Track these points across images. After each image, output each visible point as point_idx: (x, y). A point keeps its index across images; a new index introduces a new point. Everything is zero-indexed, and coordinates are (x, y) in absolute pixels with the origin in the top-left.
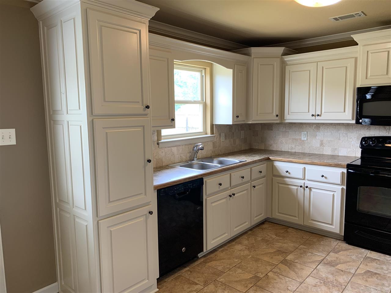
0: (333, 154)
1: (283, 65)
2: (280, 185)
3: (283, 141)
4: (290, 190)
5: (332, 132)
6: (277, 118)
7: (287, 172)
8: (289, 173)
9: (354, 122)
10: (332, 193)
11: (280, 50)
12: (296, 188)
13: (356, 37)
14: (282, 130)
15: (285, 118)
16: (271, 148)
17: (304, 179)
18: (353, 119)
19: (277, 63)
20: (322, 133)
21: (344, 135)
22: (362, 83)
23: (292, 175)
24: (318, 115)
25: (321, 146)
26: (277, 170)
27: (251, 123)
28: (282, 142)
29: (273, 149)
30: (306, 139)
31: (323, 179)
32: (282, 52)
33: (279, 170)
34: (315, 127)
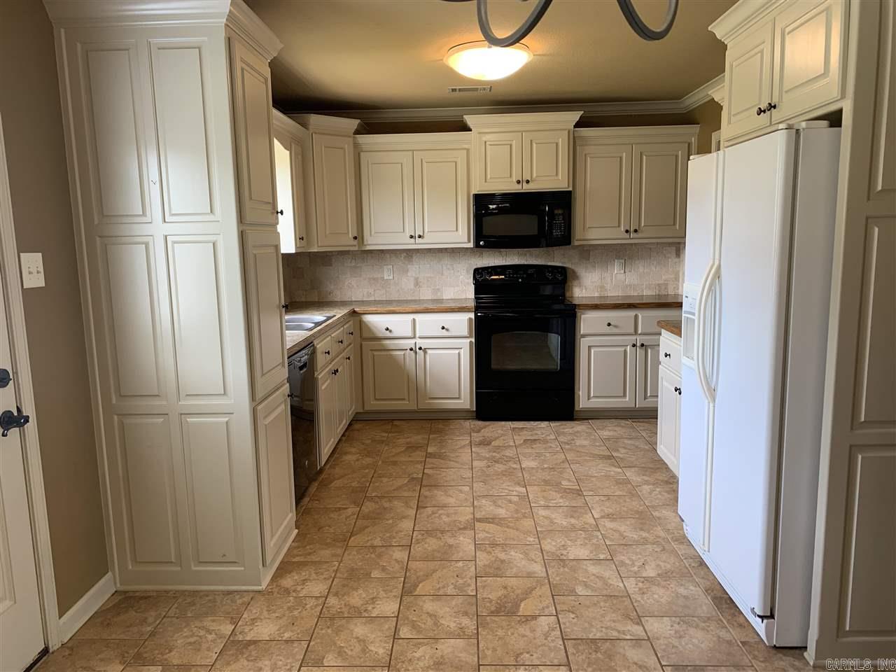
0: (435, 298)
1: (358, 151)
2: (376, 353)
3: (353, 283)
4: (392, 358)
5: (432, 263)
6: (355, 242)
7: (387, 329)
8: (390, 331)
9: (471, 245)
10: (457, 351)
11: (354, 123)
12: (402, 353)
13: (470, 120)
14: (349, 265)
15: (365, 243)
16: (330, 298)
17: (414, 337)
18: (469, 241)
19: (349, 148)
20: (417, 266)
21: (448, 266)
22: (479, 188)
23: (395, 334)
24: (420, 237)
25: (415, 286)
26: (369, 329)
27: (316, 251)
28: (351, 286)
29: (336, 300)
30: (391, 277)
31: (444, 333)
32: (356, 128)
33: (372, 328)
34: (405, 257)
